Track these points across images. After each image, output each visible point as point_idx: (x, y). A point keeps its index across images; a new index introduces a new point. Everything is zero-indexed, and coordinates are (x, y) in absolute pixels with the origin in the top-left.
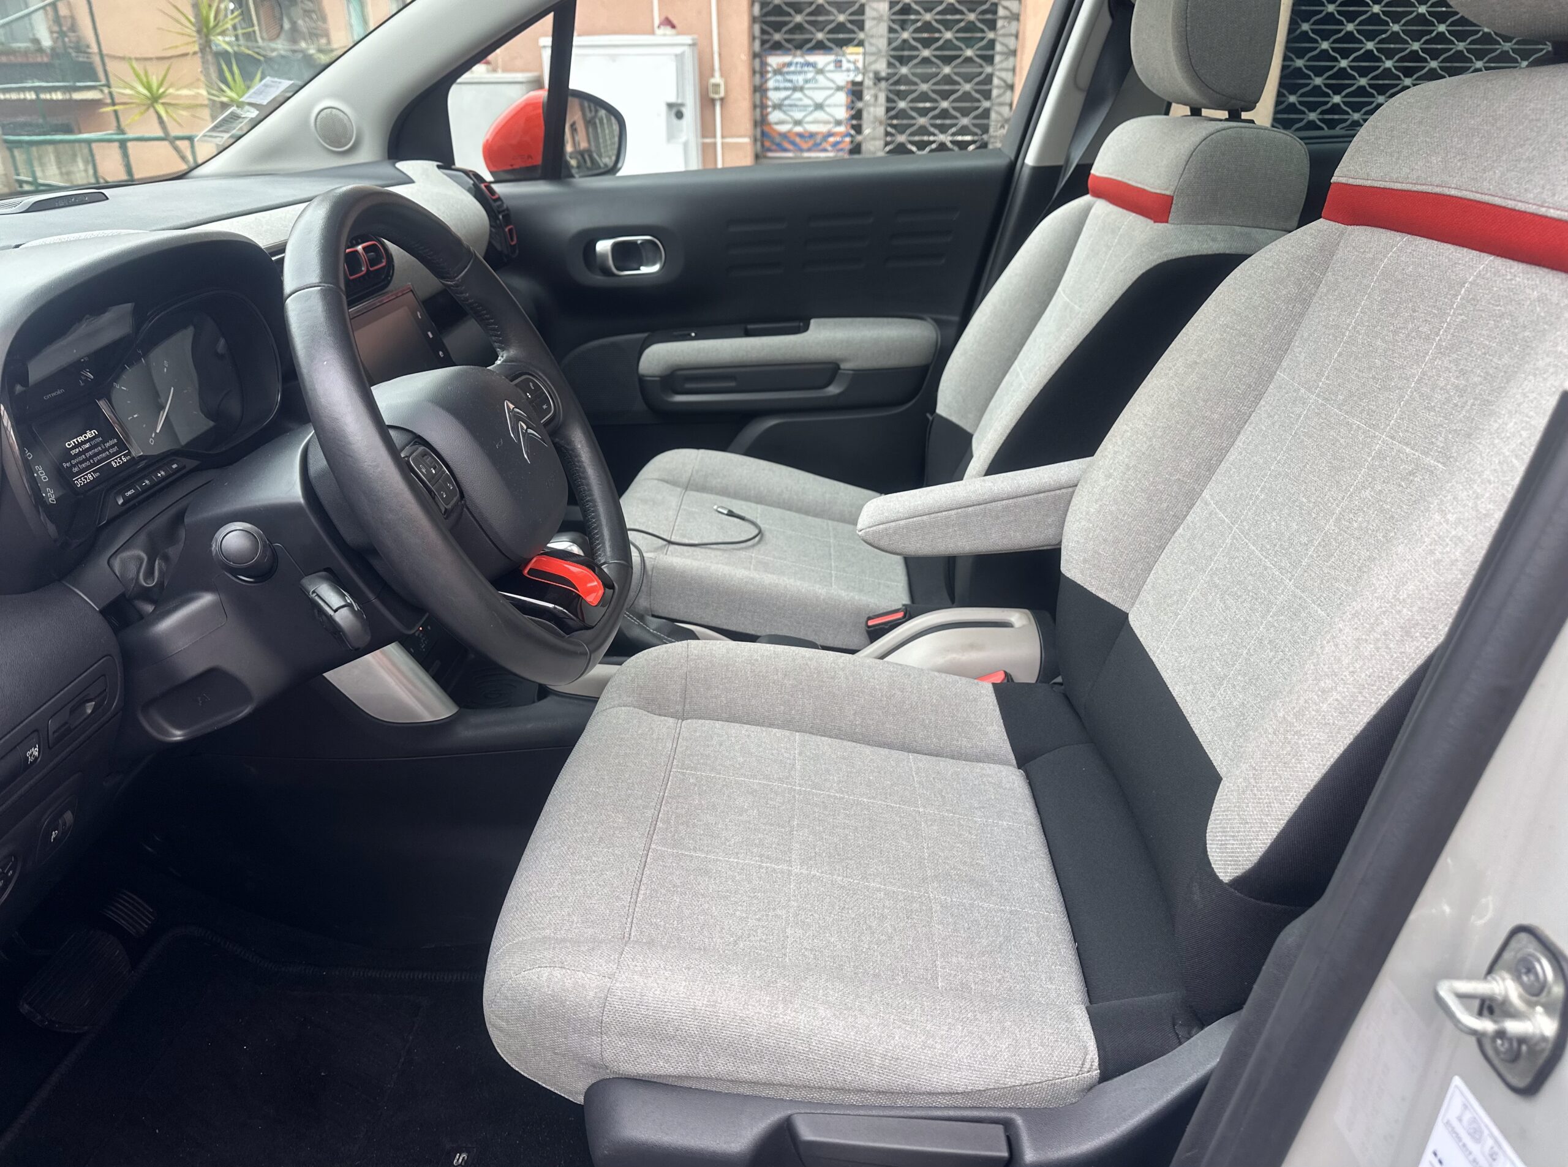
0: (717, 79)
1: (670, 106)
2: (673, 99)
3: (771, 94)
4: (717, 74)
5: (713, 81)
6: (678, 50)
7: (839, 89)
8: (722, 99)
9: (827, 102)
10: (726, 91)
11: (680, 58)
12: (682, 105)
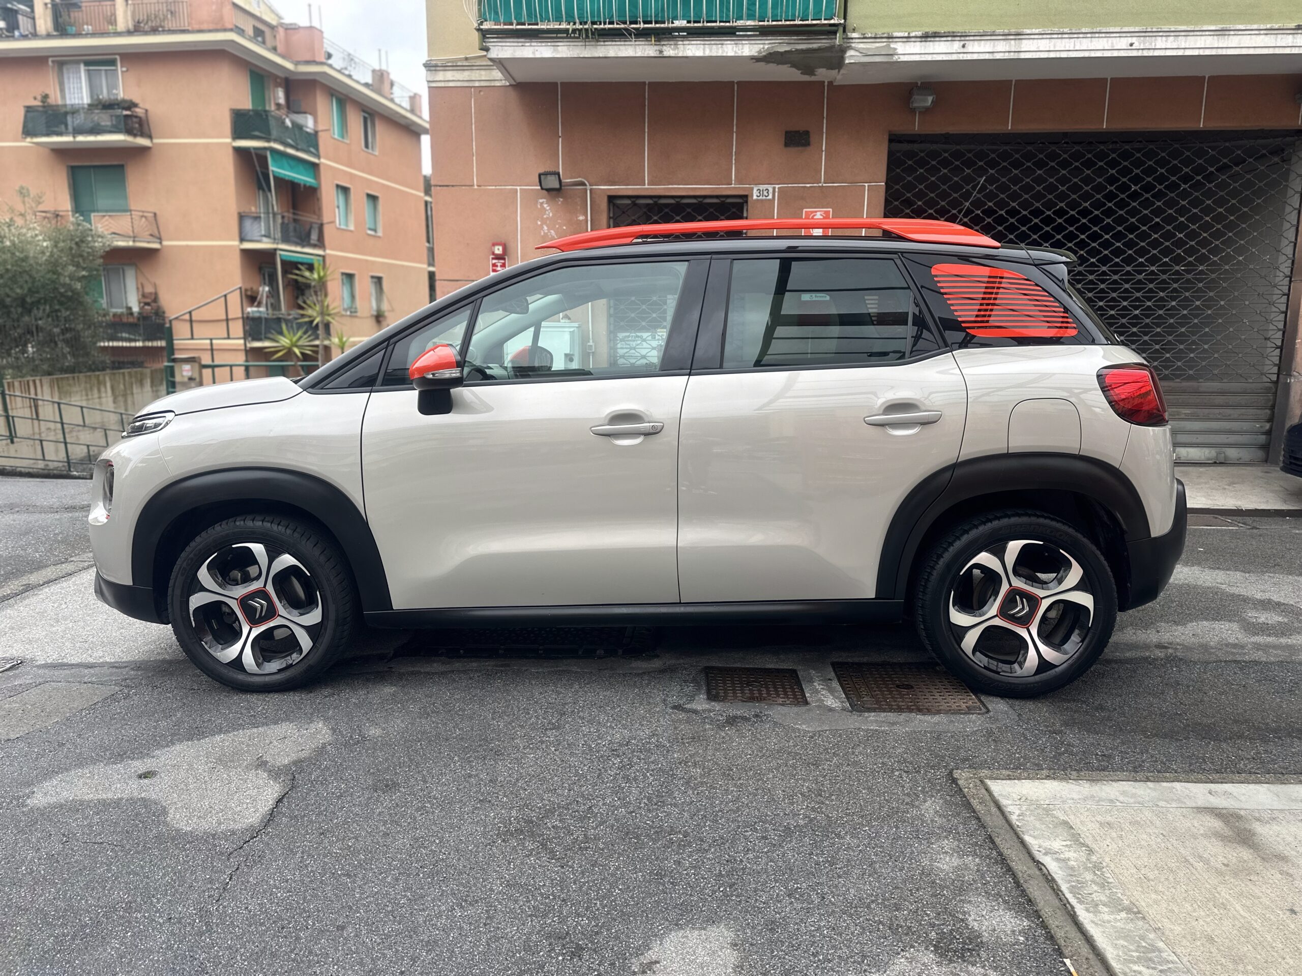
0: (591, 343)
1: (566, 355)
2: (568, 352)
3: (619, 351)
4: (591, 341)
5: (589, 344)
6: (572, 330)
7: (653, 348)
8: (593, 353)
9: (648, 355)
10: (595, 348)
11: (572, 333)
12: (573, 355)
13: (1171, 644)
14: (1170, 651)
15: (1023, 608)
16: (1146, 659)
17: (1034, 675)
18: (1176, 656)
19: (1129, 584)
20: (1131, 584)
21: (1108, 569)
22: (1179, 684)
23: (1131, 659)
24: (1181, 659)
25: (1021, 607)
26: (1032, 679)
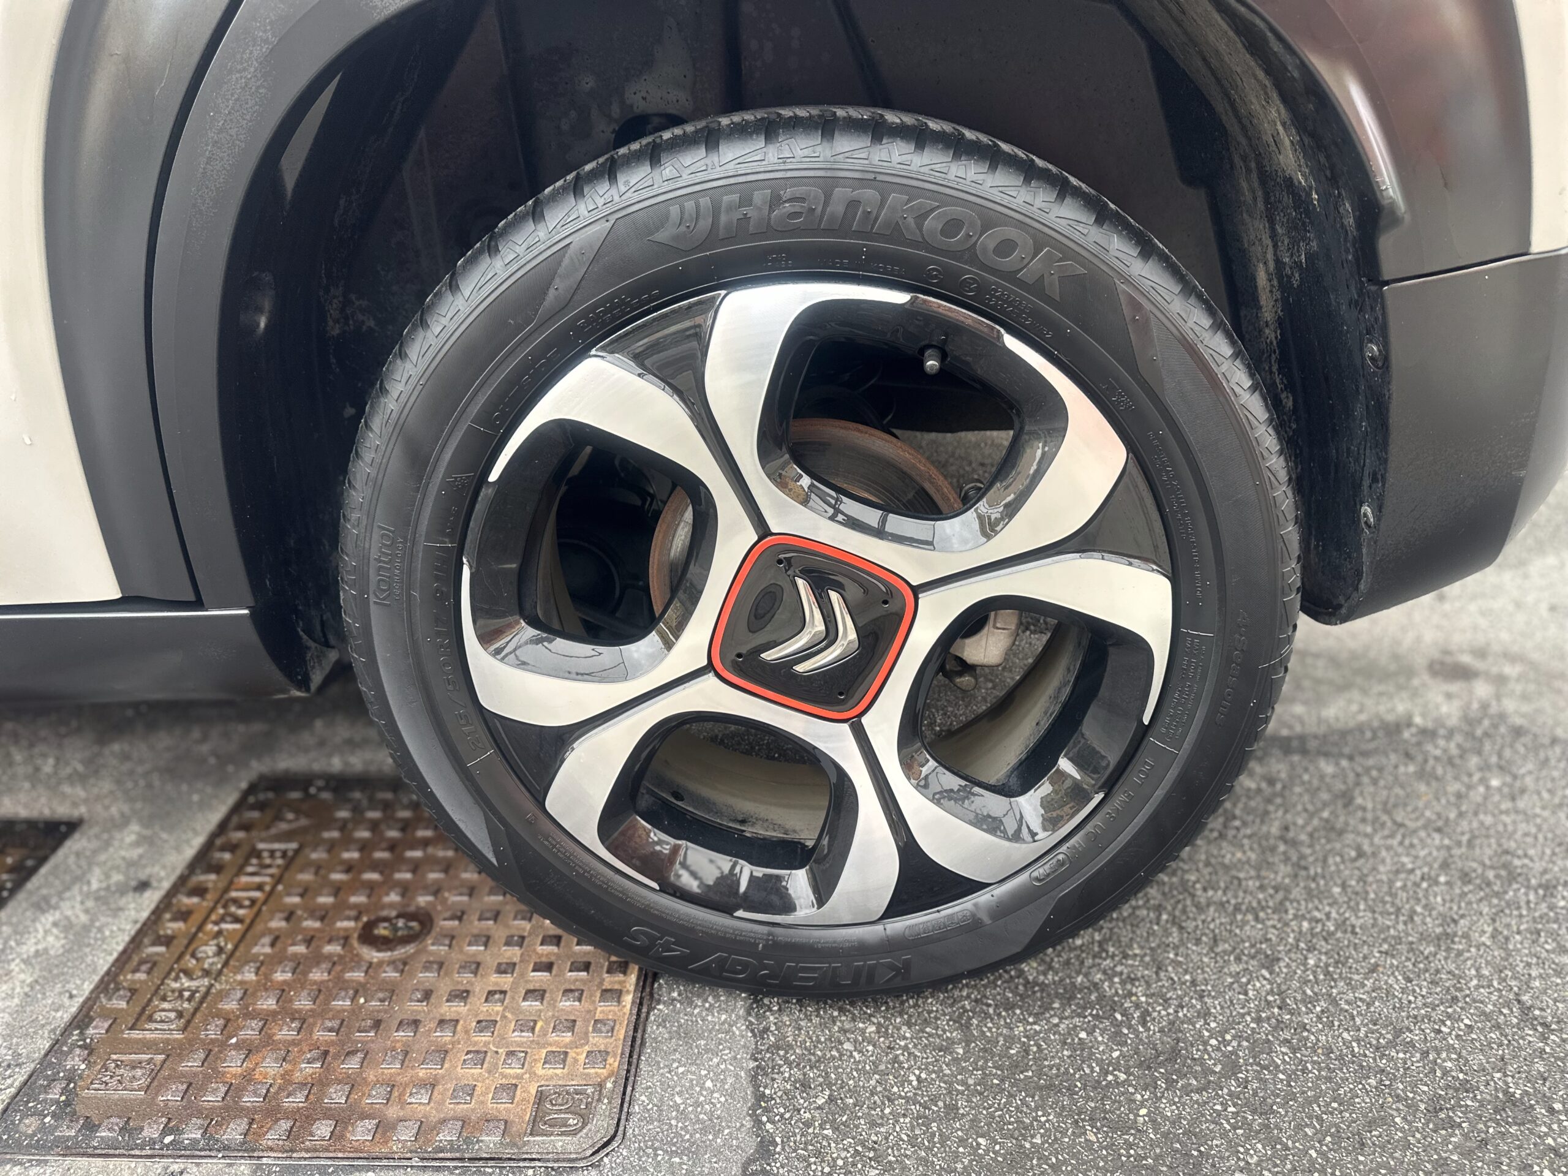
13: (1481, 653)
14: (1482, 690)
15: (831, 635)
16: (1393, 730)
17: (883, 918)
18: (1502, 716)
19: (1366, 509)
20: (1379, 510)
21: (1267, 440)
22: (1512, 877)
23: (1344, 734)
24: (1518, 732)
25: (820, 626)
26: (876, 932)
